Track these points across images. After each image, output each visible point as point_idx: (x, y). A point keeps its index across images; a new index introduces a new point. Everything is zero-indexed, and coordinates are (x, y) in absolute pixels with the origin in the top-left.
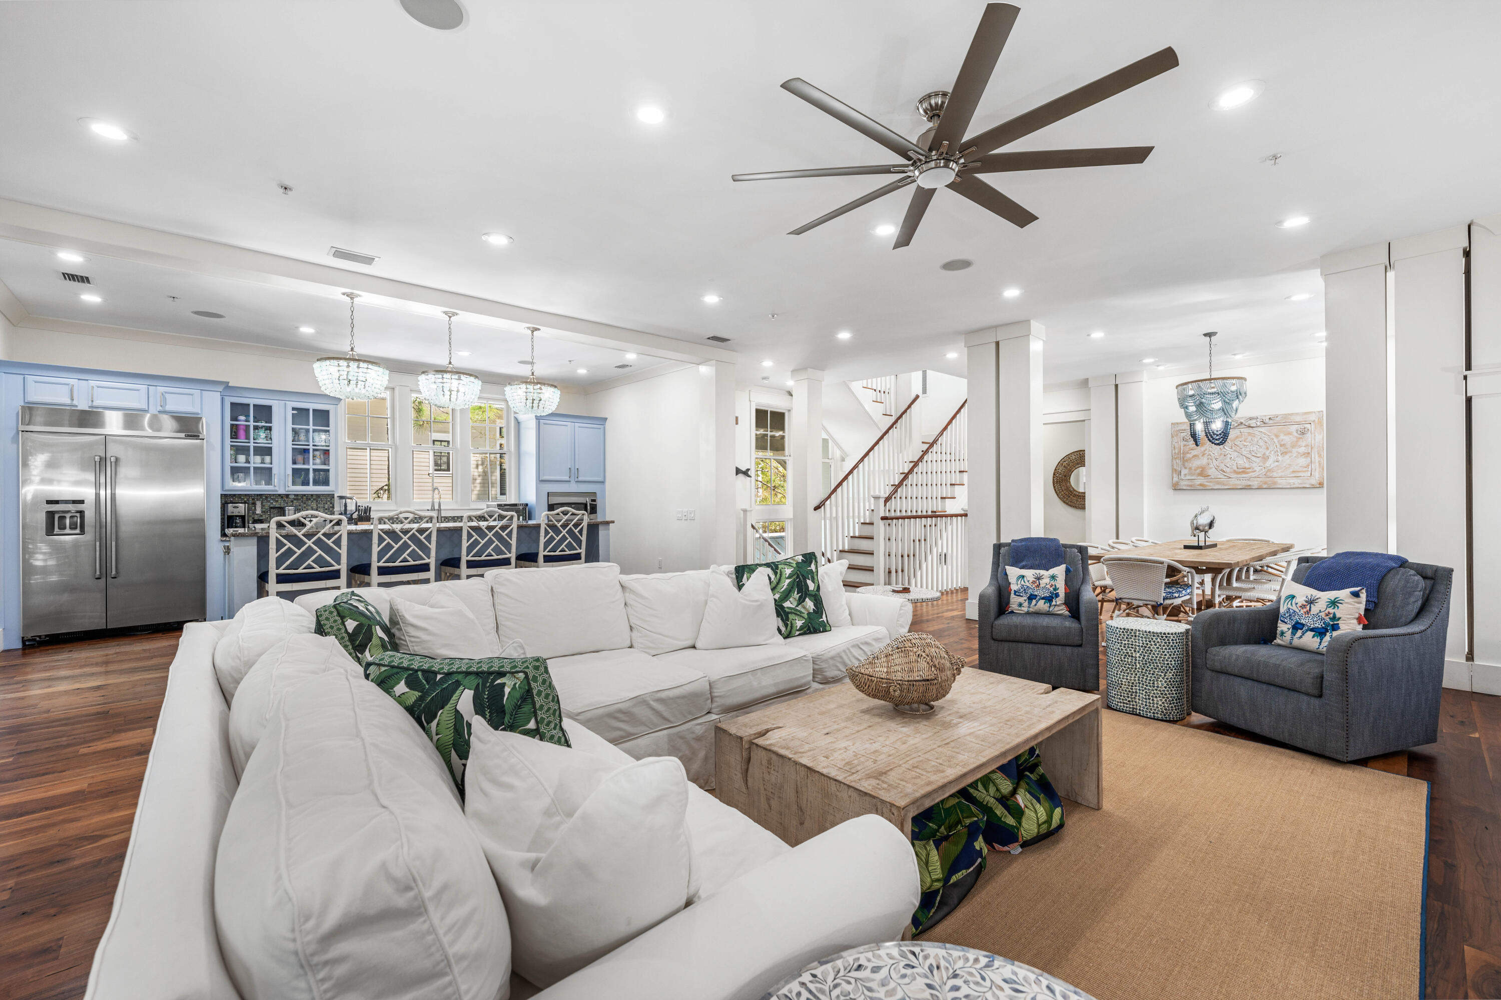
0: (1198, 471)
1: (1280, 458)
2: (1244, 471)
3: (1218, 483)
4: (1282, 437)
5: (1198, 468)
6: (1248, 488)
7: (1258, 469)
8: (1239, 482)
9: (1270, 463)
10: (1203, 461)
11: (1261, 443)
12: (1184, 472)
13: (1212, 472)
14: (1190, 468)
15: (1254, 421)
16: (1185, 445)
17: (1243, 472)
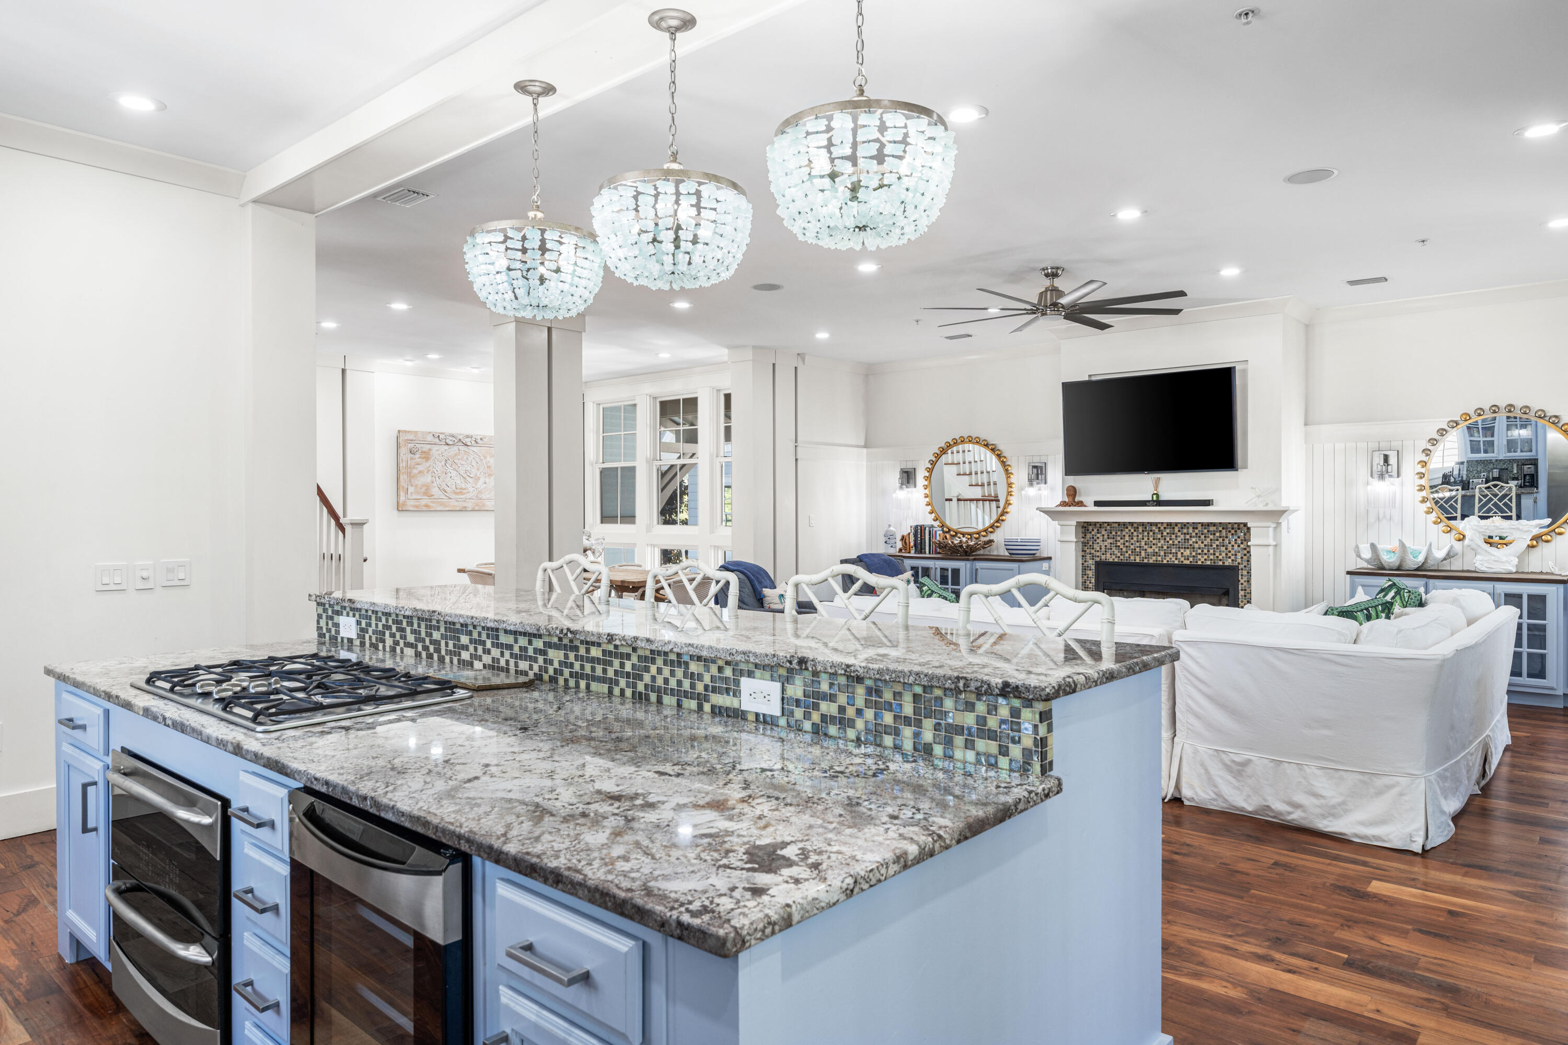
0: (423, 490)
1: (487, 480)
2: (459, 491)
3: (441, 504)
4: (488, 459)
5: (423, 486)
6: (463, 510)
7: (471, 490)
8: (457, 504)
9: (480, 484)
10: (427, 479)
11: (474, 464)
12: (411, 489)
13: (435, 491)
14: (416, 486)
15: (469, 440)
16: (411, 459)
17: (461, 493)
